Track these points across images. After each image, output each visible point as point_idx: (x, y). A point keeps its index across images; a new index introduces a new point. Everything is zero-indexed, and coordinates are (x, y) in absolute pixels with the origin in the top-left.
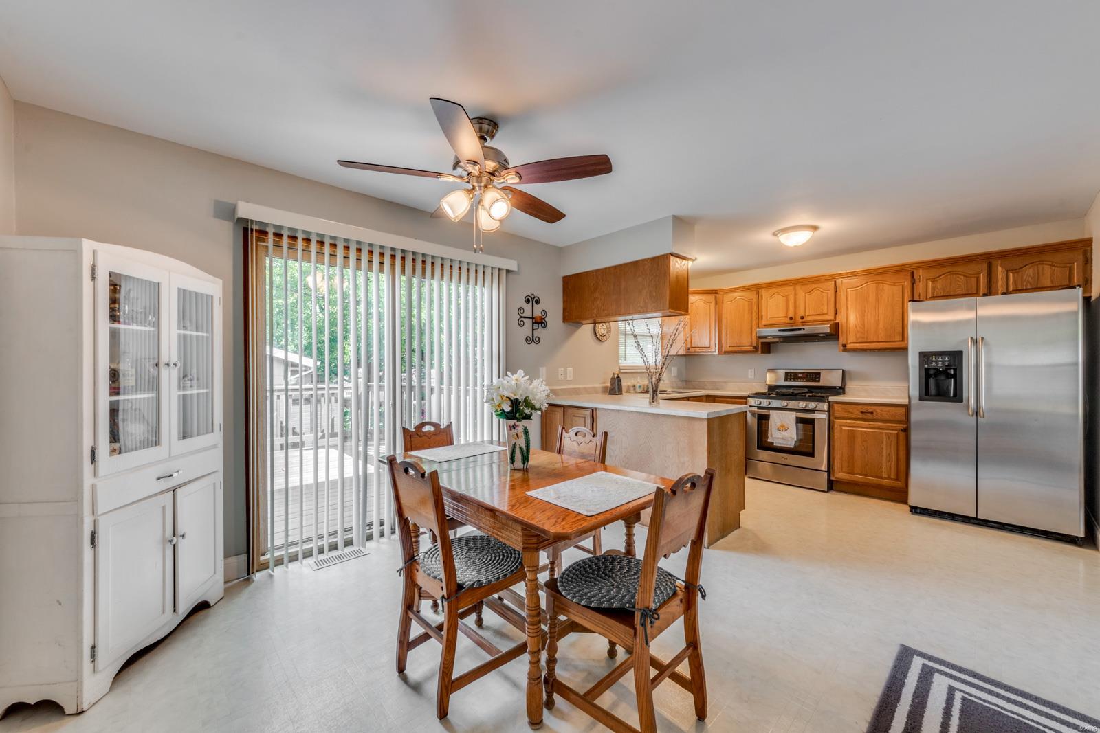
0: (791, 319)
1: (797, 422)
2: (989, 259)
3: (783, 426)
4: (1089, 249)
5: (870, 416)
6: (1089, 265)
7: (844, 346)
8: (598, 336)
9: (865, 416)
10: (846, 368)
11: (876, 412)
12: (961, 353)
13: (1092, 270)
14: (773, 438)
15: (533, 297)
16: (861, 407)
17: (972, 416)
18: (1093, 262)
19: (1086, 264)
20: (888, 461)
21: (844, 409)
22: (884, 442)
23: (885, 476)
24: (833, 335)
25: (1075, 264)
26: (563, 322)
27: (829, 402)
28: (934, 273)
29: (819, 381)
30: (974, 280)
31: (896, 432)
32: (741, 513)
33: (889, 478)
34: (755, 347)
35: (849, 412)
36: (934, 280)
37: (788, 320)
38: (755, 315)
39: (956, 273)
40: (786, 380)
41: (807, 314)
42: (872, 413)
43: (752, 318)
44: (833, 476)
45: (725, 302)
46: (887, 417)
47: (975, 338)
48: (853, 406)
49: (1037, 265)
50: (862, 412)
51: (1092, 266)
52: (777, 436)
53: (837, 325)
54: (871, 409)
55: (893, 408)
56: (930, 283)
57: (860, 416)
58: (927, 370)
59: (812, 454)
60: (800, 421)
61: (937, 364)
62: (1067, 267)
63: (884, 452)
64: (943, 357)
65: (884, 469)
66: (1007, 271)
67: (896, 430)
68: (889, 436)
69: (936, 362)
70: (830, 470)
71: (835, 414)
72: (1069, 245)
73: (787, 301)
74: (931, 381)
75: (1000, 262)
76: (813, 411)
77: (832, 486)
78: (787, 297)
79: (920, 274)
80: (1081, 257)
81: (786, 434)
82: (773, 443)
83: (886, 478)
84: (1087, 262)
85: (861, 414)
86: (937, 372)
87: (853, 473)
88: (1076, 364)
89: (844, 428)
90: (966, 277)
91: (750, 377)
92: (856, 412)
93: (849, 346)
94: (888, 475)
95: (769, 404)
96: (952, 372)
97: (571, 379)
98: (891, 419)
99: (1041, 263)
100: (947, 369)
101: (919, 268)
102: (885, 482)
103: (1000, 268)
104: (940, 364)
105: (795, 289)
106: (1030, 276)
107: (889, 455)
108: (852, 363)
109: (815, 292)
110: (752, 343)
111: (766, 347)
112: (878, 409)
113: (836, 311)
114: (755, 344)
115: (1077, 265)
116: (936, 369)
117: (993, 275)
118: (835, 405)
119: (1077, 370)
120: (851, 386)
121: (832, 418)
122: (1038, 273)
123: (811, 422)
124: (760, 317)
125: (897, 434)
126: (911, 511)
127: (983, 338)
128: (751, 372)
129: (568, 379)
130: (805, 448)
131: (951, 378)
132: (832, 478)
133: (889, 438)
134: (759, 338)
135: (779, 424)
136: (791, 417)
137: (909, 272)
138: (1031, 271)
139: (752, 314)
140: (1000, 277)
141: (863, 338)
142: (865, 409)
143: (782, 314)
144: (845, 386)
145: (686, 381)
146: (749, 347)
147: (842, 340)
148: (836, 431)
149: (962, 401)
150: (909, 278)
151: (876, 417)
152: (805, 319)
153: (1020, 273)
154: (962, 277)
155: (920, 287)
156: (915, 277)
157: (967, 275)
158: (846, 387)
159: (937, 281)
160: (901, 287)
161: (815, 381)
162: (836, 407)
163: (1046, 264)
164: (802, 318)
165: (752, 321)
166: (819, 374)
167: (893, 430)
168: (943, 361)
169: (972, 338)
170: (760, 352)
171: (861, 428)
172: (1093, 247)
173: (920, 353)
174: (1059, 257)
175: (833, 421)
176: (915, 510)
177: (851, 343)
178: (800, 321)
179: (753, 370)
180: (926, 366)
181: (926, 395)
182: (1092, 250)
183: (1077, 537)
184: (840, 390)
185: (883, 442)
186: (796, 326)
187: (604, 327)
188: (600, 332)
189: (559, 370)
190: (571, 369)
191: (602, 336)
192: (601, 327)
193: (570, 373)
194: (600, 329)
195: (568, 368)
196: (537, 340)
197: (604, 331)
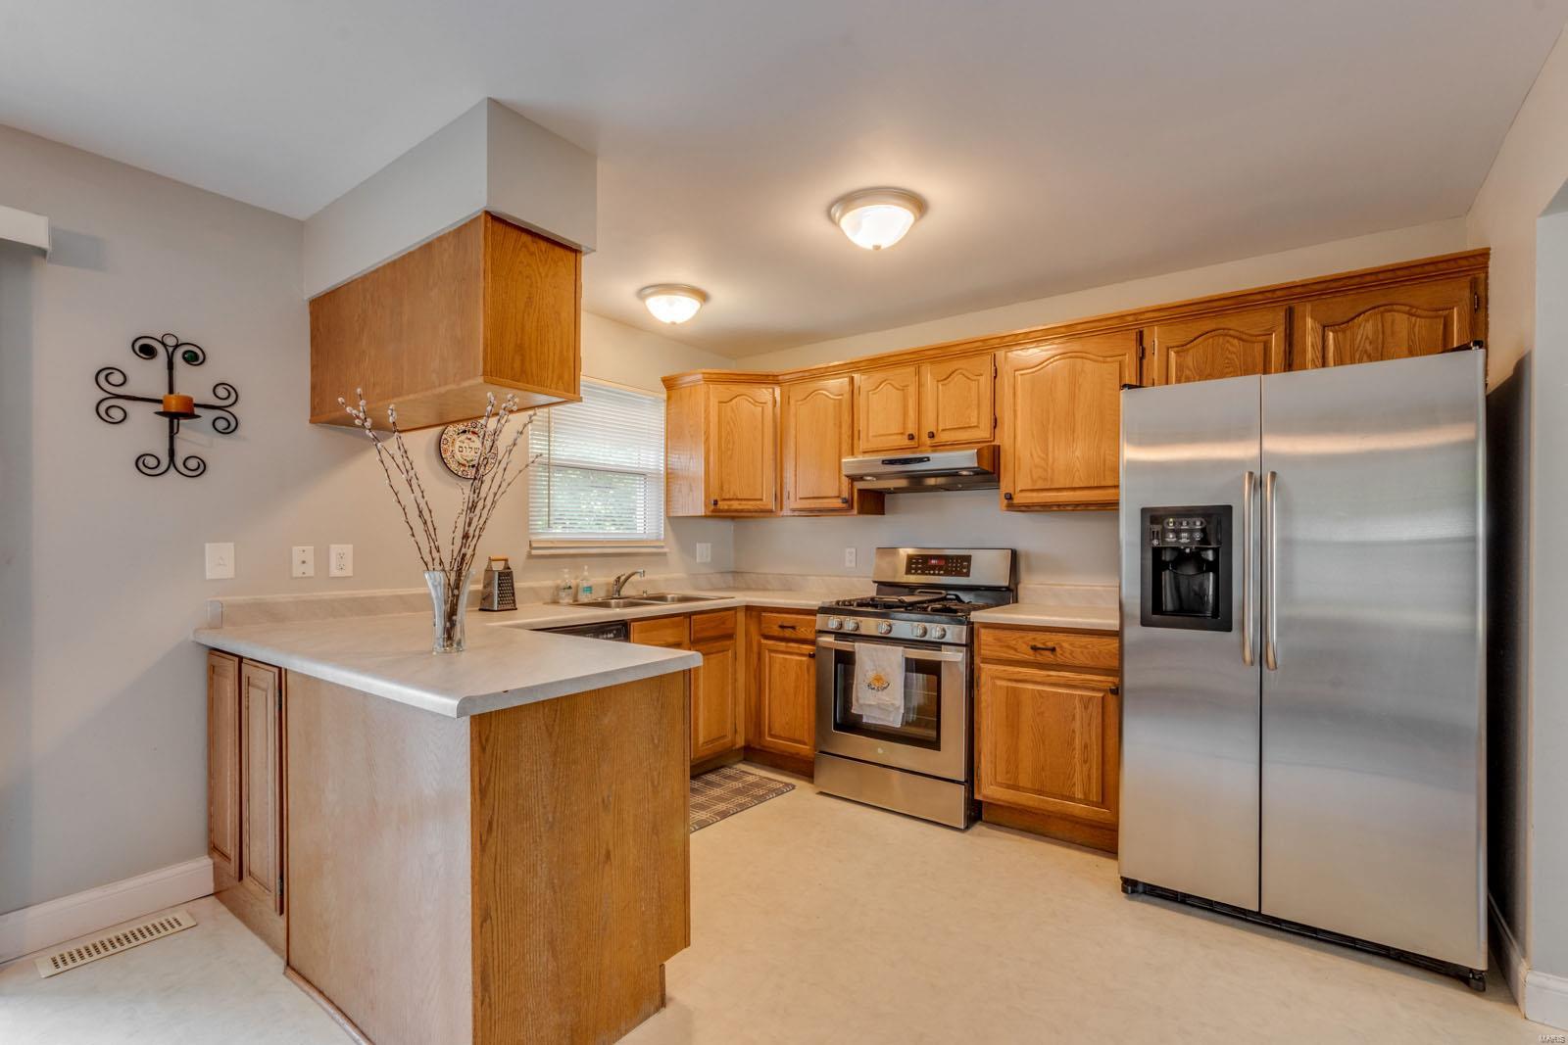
0: (911, 437)
1: (908, 669)
2: (1288, 300)
3: (878, 679)
4: (1483, 275)
5: (1048, 657)
6: (1481, 313)
7: (1009, 497)
8: (454, 466)
9: (1040, 658)
10: (1021, 546)
11: (1061, 647)
12: (1227, 510)
13: (1486, 324)
14: (861, 706)
15: (171, 342)
16: (1031, 635)
17: (1252, 663)
18: (1490, 306)
19: (1476, 310)
20: (1085, 762)
21: (999, 640)
22: (1078, 717)
23: (1079, 795)
24: (988, 472)
25: (1455, 309)
26: (311, 422)
27: (971, 625)
28: (1181, 333)
29: (967, 574)
30: (1258, 348)
31: (1101, 695)
32: (667, 964)
33: (1086, 801)
34: (845, 501)
35: (1009, 647)
36: (1182, 348)
37: (906, 442)
38: (846, 429)
39: (1225, 332)
40: (908, 571)
41: (940, 428)
42: (1053, 650)
43: (840, 433)
44: (979, 793)
45: (792, 402)
46: (1081, 659)
47: (1257, 474)
48: (1018, 634)
49: (1382, 313)
50: (1035, 648)
51: (1487, 316)
52: (867, 702)
53: (996, 452)
54: (1051, 640)
55: (1094, 640)
56: (1172, 354)
57: (1030, 656)
58: (1157, 552)
59: (934, 744)
60: (914, 666)
61: (1178, 537)
62: (1439, 317)
63: (1077, 741)
64: (1191, 520)
65: (1078, 778)
66: (1324, 327)
67: (1099, 690)
68: (1086, 702)
69: (1177, 532)
70: (971, 780)
71: (982, 651)
72: (1444, 266)
73: (905, 399)
74: (1167, 577)
75: (1309, 307)
76: (937, 645)
77: (976, 813)
78: (903, 389)
79: (1155, 338)
80: (1467, 293)
81: (884, 697)
82: (861, 716)
83: (1080, 801)
84: (1479, 305)
85: (1031, 652)
86: (1181, 557)
87: (1016, 787)
88: (1473, 539)
89: (999, 683)
90: (1243, 340)
91: (848, 564)
92: (1022, 647)
93: (1018, 499)
94: (1085, 794)
95: (857, 628)
96: (1210, 556)
97: (348, 572)
98: (1091, 664)
99: (1389, 307)
100: (1200, 550)
101: (1152, 322)
102: (1079, 809)
103: (1309, 321)
104: (1184, 538)
105: (918, 373)
106: (1367, 338)
107: (1086, 747)
108: (1031, 535)
109: (957, 378)
110: (840, 491)
111: (872, 501)
112: (1065, 642)
113: (996, 420)
114: (845, 495)
115: (1459, 314)
116: (1178, 551)
117: (1297, 336)
118: (983, 631)
119: (1474, 553)
120: (1029, 585)
121: (977, 660)
122: (1383, 333)
123: (932, 669)
124: (854, 434)
125: (1103, 698)
126: (1124, 890)
127: (1274, 474)
128: (851, 553)
129: (335, 572)
130: (922, 731)
131: (1208, 571)
132: (977, 797)
133: (1086, 708)
134: (853, 479)
135: (871, 675)
136: (893, 659)
137: (1133, 329)
138: (1369, 326)
139: (840, 427)
140: (1309, 340)
141: (1045, 479)
142: (1041, 639)
143: (895, 428)
144: (1017, 585)
145: (735, 573)
146: (834, 500)
147: (1006, 485)
148: (983, 690)
149: (1229, 629)
150: (1133, 345)
151: (1060, 659)
152: (936, 440)
153: (1348, 333)
154: (1236, 342)
155: (1154, 362)
156: (1145, 345)
157: (1244, 337)
158: (1020, 587)
159: (1188, 350)
160: (1117, 365)
161: (959, 574)
162: (985, 636)
163: (1398, 311)
164: (932, 435)
165: (840, 444)
166: (968, 558)
167: (1093, 689)
168: (1191, 531)
169: (1251, 474)
170: (855, 511)
171: (1036, 684)
172: (1490, 270)
173: (1144, 511)
174: (1425, 295)
175: (980, 668)
176: (1131, 887)
177: (1022, 491)
178: (928, 441)
179: (854, 550)
180: (1155, 542)
181: (1156, 611)
182: (1487, 278)
183: (1471, 970)
184: (1006, 594)
185: (1074, 719)
186: (921, 452)
187: (472, 445)
188: (458, 456)
189: (296, 549)
190: (348, 549)
191: (464, 465)
192: (461, 445)
193: (342, 558)
194: (457, 447)
195: (333, 546)
196: (192, 464)
197: (473, 453)
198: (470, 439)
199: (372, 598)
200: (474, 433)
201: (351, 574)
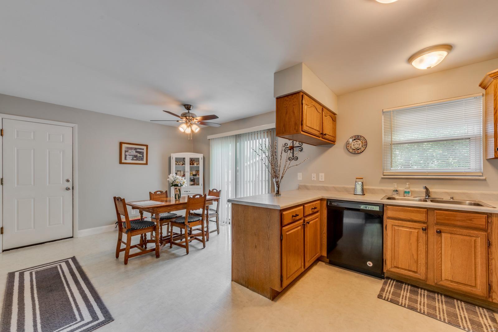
8: (351, 150)
187: (358, 143)
188: (353, 147)
189: (313, 174)
190: (323, 174)
191: (355, 150)
192: (354, 144)
193: (322, 177)
194: (352, 145)
195: (320, 174)
196: (296, 158)
197: (358, 145)
198: (357, 141)
199: (327, 187)
200: (358, 139)
201: (324, 180)
